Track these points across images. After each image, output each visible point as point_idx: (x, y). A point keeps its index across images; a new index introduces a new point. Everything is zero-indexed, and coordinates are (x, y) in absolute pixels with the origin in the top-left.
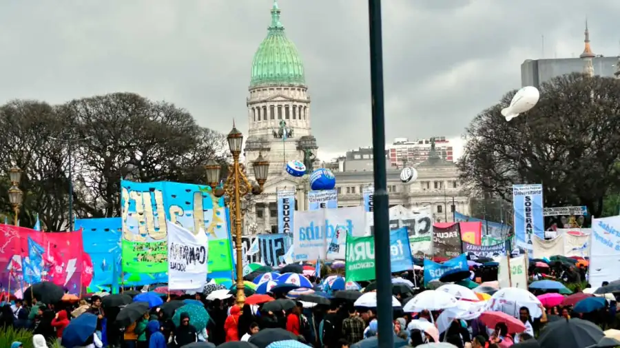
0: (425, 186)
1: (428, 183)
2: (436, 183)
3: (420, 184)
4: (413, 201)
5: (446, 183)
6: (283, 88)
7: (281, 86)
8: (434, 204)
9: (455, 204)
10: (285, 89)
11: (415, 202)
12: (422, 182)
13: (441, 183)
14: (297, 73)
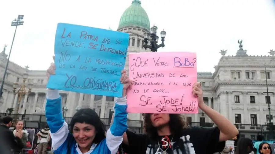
0: (236, 76)
1: (239, 73)
2: (248, 73)
3: (230, 73)
4: (222, 89)
5: (258, 73)
6: (132, 28)
7: (131, 27)
8: (247, 94)
9: (270, 95)
10: (134, 29)
11: (225, 91)
12: (233, 72)
13: (253, 73)
14: (144, 22)
